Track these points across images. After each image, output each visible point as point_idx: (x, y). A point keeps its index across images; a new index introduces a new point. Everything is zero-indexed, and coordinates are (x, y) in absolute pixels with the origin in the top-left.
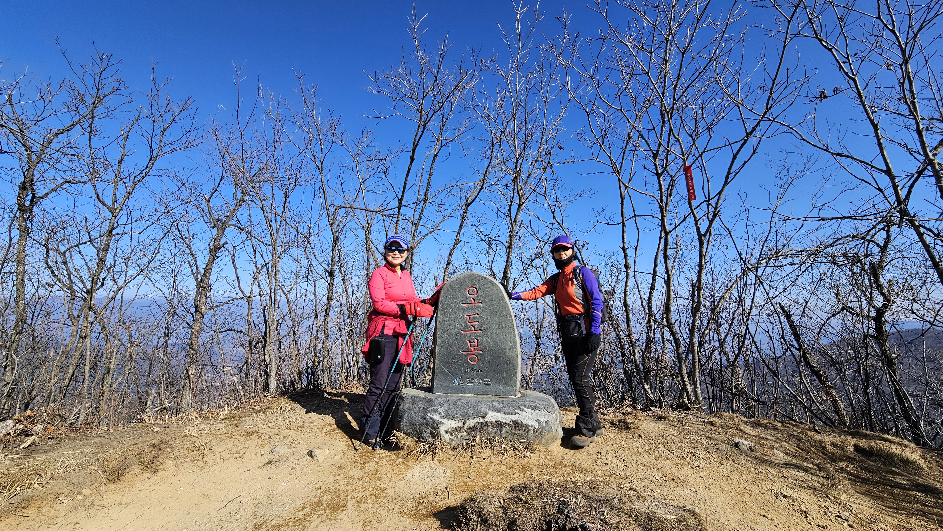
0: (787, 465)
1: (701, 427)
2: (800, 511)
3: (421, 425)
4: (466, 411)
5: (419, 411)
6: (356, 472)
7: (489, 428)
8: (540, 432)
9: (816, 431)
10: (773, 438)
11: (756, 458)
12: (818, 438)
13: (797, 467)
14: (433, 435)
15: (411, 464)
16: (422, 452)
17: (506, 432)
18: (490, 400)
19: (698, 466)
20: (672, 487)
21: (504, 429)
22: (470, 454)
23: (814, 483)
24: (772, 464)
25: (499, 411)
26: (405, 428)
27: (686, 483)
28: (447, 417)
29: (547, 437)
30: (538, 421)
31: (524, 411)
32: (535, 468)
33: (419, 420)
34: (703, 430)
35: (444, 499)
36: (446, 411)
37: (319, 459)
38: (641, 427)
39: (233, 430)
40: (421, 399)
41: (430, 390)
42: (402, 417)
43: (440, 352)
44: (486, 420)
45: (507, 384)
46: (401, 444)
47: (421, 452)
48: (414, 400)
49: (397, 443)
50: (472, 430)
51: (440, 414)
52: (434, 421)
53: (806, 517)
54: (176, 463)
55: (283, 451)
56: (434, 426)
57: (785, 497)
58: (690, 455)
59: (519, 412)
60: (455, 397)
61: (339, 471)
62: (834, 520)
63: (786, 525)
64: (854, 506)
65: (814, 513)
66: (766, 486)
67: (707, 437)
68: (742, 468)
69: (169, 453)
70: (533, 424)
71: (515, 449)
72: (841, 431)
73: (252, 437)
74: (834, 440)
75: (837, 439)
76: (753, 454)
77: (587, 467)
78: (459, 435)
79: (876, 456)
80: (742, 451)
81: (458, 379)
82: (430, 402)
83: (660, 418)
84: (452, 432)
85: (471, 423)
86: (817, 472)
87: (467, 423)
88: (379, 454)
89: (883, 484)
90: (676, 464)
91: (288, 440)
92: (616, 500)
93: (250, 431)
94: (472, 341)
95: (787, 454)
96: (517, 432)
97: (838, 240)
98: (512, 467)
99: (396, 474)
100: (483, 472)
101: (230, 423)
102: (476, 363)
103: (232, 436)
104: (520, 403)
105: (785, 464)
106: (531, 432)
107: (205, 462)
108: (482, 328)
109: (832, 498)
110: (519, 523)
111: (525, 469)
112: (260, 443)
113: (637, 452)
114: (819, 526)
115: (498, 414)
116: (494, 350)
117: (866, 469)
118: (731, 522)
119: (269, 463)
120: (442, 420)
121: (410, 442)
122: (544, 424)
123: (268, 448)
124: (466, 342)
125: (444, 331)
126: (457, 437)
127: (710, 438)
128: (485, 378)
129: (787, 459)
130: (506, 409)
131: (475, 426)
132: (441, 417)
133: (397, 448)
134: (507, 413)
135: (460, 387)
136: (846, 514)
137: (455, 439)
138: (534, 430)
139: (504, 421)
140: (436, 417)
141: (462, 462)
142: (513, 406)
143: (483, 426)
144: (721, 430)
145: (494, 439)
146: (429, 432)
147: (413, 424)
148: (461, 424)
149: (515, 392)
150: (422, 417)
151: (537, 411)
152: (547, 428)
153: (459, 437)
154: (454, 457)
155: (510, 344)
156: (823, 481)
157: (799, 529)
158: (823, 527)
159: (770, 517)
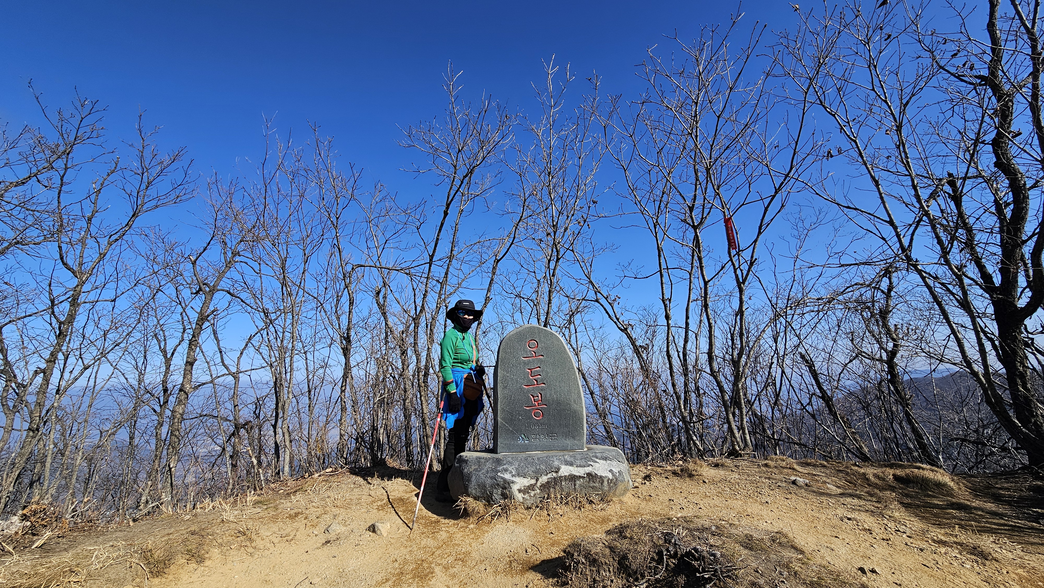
0: (842, 495)
2: (865, 530)
3: (491, 486)
5: (487, 472)
6: (429, 542)
8: (614, 483)
9: (858, 466)
10: (823, 475)
11: (814, 492)
12: (862, 471)
13: (851, 496)
14: (505, 496)
15: (485, 528)
16: (496, 515)
17: (580, 485)
18: (560, 454)
19: (767, 503)
20: (749, 521)
22: (545, 513)
23: (870, 507)
24: (829, 495)
25: (571, 464)
26: (474, 491)
27: (761, 517)
28: (519, 475)
29: (621, 487)
30: (611, 471)
31: (597, 462)
32: (615, 519)
33: (489, 481)
35: (535, 554)
36: (517, 468)
37: (383, 533)
38: (704, 474)
39: (272, 514)
40: (486, 461)
41: (493, 450)
42: (469, 481)
43: (502, 409)
44: (559, 474)
45: (574, 438)
46: (470, 510)
47: (493, 516)
48: (479, 463)
49: (465, 509)
50: (546, 487)
51: (511, 472)
53: (871, 533)
54: (222, 552)
55: (337, 528)
57: (849, 519)
58: (756, 494)
60: (524, 455)
61: (409, 544)
62: (894, 534)
63: (856, 542)
64: (907, 522)
65: (877, 530)
66: (831, 513)
67: (765, 478)
68: (806, 500)
69: (211, 541)
70: (606, 475)
71: (591, 502)
72: (878, 464)
73: (297, 519)
74: (875, 472)
75: (878, 471)
76: (810, 489)
77: (665, 512)
78: (534, 493)
79: (913, 482)
80: (800, 487)
81: (523, 436)
83: (716, 466)
84: (524, 491)
85: (544, 479)
86: (869, 498)
87: (540, 480)
88: (444, 524)
89: (924, 507)
90: (746, 502)
91: (340, 519)
92: (713, 529)
93: (292, 513)
94: (535, 395)
95: (838, 487)
96: (592, 484)
98: (591, 520)
99: (473, 539)
100: (564, 528)
101: (265, 507)
103: (274, 519)
105: (840, 494)
106: (606, 483)
107: (254, 548)
108: (545, 382)
109: (888, 517)
110: (630, 557)
111: (605, 520)
112: (309, 524)
114: (883, 540)
115: (571, 468)
117: (907, 496)
119: (327, 542)
121: (480, 506)
122: (617, 474)
123: (322, 527)
124: (529, 397)
125: (506, 387)
126: (530, 496)
127: (769, 478)
128: (550, 433)
129: (839, 491)
130: (578, 462)
131: (548, 482)
132: (513, 476)
133: (466, 514)
134: (580, 466)
135: (526, 445)
136: (902, 528)
137: (528, 498)
138: (608, 481)
139: (577, 474)
140: (507, 476)
141: (540, 521)
142: (585, 459)
143: (556, 481)
144: (775, 470)
145: (568, 495)
146: (500, 493)
147: (482, 486)
148: (533, 482)
149: (583, 446)
150: (492, 478)
151: (608, 462)
152: (621, 478)
153: (532, 495)
154: (529, 517)
155: (574, 396)
156: (876, 504)
157: (867, 544)
158: (887, 540)
159: (840, 537)
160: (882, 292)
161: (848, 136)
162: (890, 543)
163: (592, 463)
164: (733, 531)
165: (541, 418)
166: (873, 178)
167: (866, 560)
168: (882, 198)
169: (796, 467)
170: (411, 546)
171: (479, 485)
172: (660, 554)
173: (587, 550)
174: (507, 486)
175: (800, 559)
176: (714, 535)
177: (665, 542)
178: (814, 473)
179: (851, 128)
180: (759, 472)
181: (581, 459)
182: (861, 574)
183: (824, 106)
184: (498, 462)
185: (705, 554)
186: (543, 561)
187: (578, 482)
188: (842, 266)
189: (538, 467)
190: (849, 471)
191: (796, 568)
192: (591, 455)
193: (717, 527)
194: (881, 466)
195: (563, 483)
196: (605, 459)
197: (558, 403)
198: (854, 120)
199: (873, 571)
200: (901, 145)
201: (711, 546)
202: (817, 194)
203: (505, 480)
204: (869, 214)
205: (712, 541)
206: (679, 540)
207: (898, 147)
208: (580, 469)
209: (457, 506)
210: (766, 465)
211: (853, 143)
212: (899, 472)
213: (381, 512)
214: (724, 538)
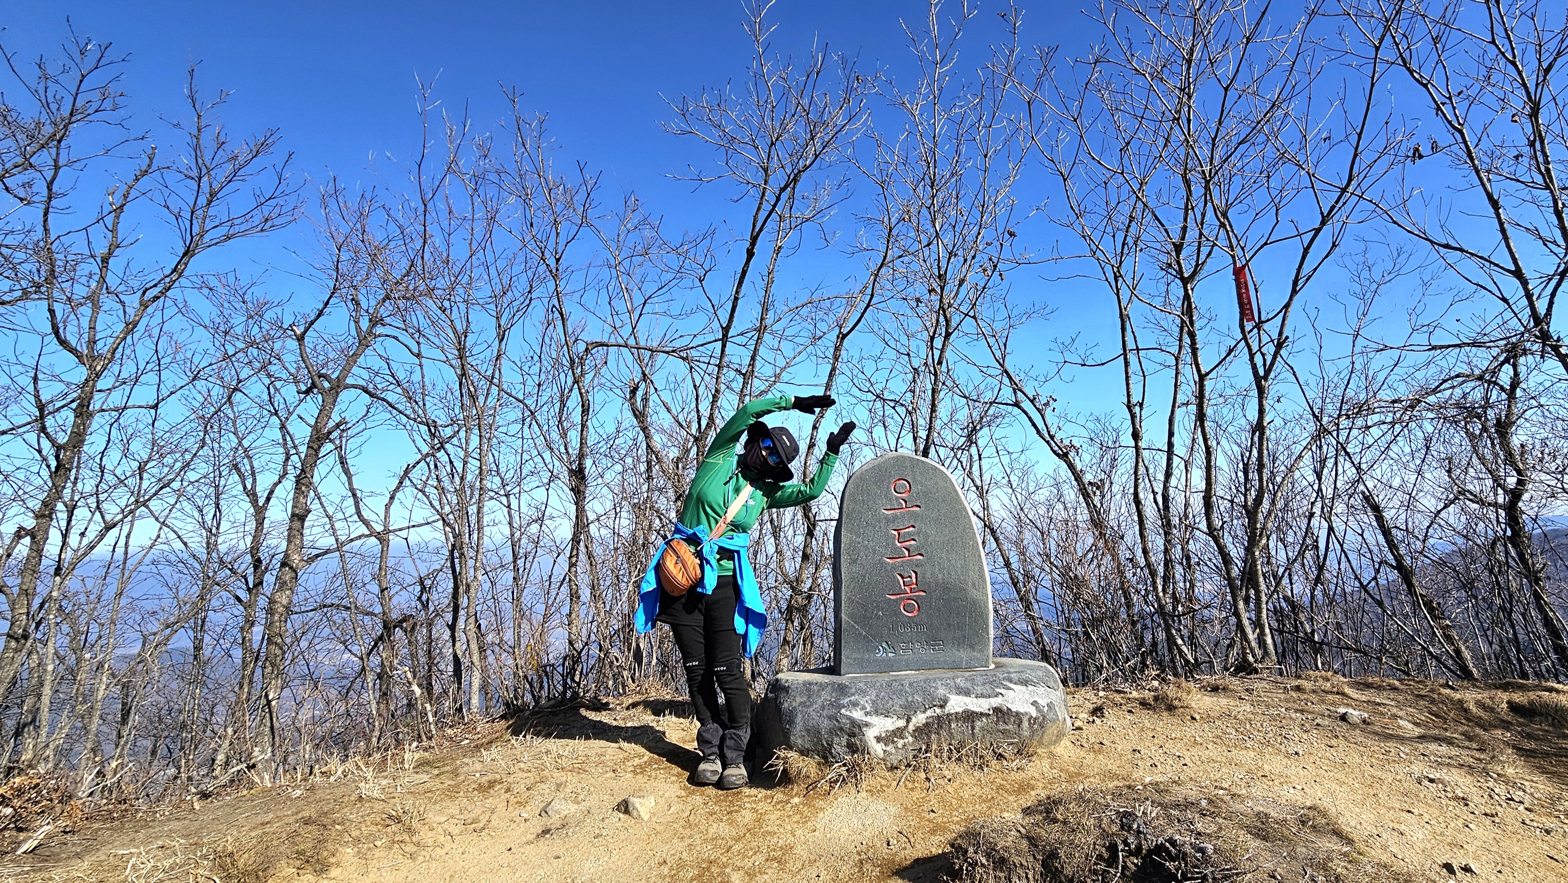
0: (1422, 738)
1: (1282, 696)
2: (1457, 798)
3: (831, 732)
5: (822, 708)
6: (722, 829)
8: (1040, 723)
9: (1452, 688)
10: (1393, 703)
11: (1376, 733)
12: (1458, 696)
13: (1437, 739)
14: (853, 748)
15: (819, 803)
16: (837, 781)
17: (983, 729)
18: (947, 676)
19: (1297, 753)
20: (1266, 786)
22: (923, 775)
23: (1466, 759)
24: (1401, 739)
25: (967, 693)
26: (800, 741)
27: (1285, 780)
28: (878, 712)
29: (1051, 731)
30: (1034, 704)
31: (1011, 689)
32: (1040, 785)
33: (825, 724)
34: (1287, 701)
35: (905, 849)
36: (874, 702)
37: (643, 814)
38: (1193, 705)
39: (450, 782)
40: (821, 687)
41: (834, 670)
42: (791, 723)
43: (849, 598)
44: (947, 710)
45: (971, 644)
46: (793, 772)
47: (832, 783)
48: (808, 691)
49: (785, 771)
50: (923, 732)
51: (864, 708)
52: (850, 723)
53: (1467, 805)
54: (359, 852)
55: (563, 808)
56: (853, 731)
57: (1432, 781)
58: (1279, 739)
60: (886, 677)
61: (688, 832)
62: (1504, 805)
63: (1441, 819)
64: (1526, 783)
65: (1476, 799)
66: (1402, 770)
67: (1296, 711)
68: (1362, 749)
69: (340, 834)
70: (1027, 710)
71: (1000, 757)
72: (1485, 684)
73: (492, 791)
74: (1479, 697)
75: (1483, 696)
76: (1369, 728)
77: (1125, 773)
78: (900, 743)
79: (1541, 715)
80: (1354, 726)
81: (884, 644)
83: (1215, 689)
84: (885, 739)
85: (920, 719)
86: (1467, 743)
87: (914, 720)
88: (749, 796)
89: (1556, 756)
90: (1261, 753)
91: (568, 790)
92: (1203, 803)
93: (484, 780)
94: (906, 575)
95: (1417, 724)
96: (1002, 726)
97: (1444, 381)
98: (1001, 787)
99: (798, 822)
100: (954, 801)
101: (436, 772)
103: (452, 793)
105: (1419, 737)
106: (1026, 724)
107: (418, 844)
108: (923, 552)
109: (1495, 776)
110: (1062, 854)
111: (1023, 788)
112: (513, 800)
113: (1195, 743)
114: (1486, 814)
115: (967, 699)
117: (1529, 736)
118: (1365, 825)
119: (546, 832)
120: (868, 719)
121: (807, 766)
122: (1046, 709)
123: (536, 808)
124: (894, 577)
125: (854, 561)
126: (896, 748)
127: (1302, 712)
128: (933, 640)
129: (1418, 732)
130: (979, 689)
131: (927, 725)
132: (867, 714)
133: (786, 779)
134: (982, 696)
135: (890, 659)
136: (1518, 795)
137: (894, 751)
138: (1029, 720)
139: (978, 710)
140: (857, 715)
141: (912, 789)
142: (991, 683)
143: (941, 722)
144: (1313, 697)
145: (962, 745)
146: (844, 743)
147: (814, 732)
148: (901, 723)
149: (987, 661)
150: (830, 718)
151: (1030, 688)
152: (1051, 716)
153: (900, 746)
154: (895, 783)
155: (973, 576)
156: (1477, 755)
157: (1460, 823)
158: (1492, 816)
159: (1416, 811)
160: (1502, 389)
161: (1450, 122)
162: (1497, 820)
163: (1002, 691)
164: (1238, 807)
165: (915, 613)
166: (1490, 196)
167: (1455, 850)
168: (1503, 231)
169: (1348, 691)
170: (690, 837)
171: (808, 731)
172: (1113, 849)
173: (991, 843)
174: (856, 730)
175: (1345, 855)
176: (1204, 815)
177: (1122, 828)
178: (1378, 700)
179: (1454, 108)
181: (984, 684)
182: (1447, 874)
183: (1408, 69)
184: (842, 689)
185: (1188, 849)
186: (917, 861)
187: (978, 724)
188: (1434, 348)
189: (910, 699)
190: (1436, 698)
191: (1339, 870)
192: (1001, 677)
193: (1210, 801)
195: (953, 726)
196: (1025, 683)
197: (946, 588)
198: (1459, 94)
199: (1467, 869)
200: (1537, 139)
201: (1199, 834)
202: (1394, 222)
203: (853, 722)
204: (1481, 258)
205: (1199, 826)
206: (1146, 824)
207: (1532, 144)
208: (982, 701)
209: (771, 766)
210: (1297, 689)
211: (1457, 135)
213: (639, 777)
214: (1221, 821)
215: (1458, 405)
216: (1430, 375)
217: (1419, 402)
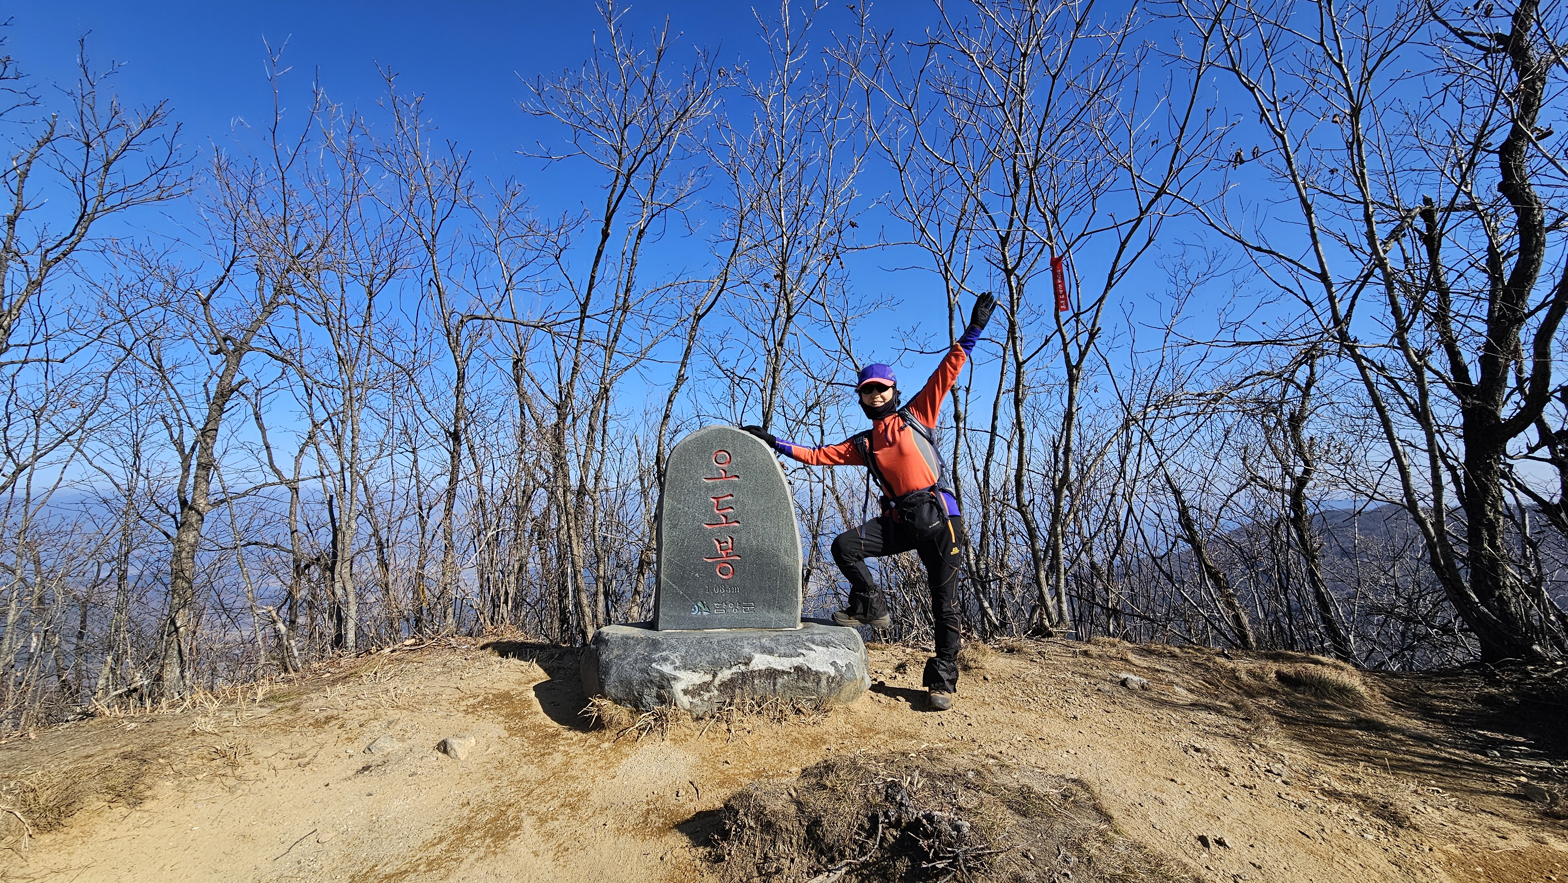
0: (1194, 705)
1: (1071, 660)
2: (1219, 768)
3: (643, 684)
4: (717, 656)
5: (636, 661)
6: (530, 772)
7: (756, 682)
8: (837, 682)
9: (1227, 657)
10: (1171, 670)
11: (1151, 699)
12: (1231, 664)
13: (1207, 708)
14: (661, 700)
15: (626, 749)
16: (644, 729)
17: (784, 685)
18: (754, 635)
19: (1075, 717)
20: (1041, 750)
21: (780, 681)
22: (724, 726)
23: (1232, 728)
24: (1174, 706)
25: (771, 652)
26: (613, 691)
27: (1061, 744)
28: (685, 667)
29: (848, 688)
30: (834, 664)
31: (812, 650)
32: (833, 739)
33: (637, 676)
35: (692, 800)
36: (683, 657)
37: (460, 755)
38: (987, 666)
39: (288, 717)
40: (638, 641)
41: (652, 625)
42: (606, 673)
43: (668, 560)
44: (751, 668)
45: (781, 609)
46: (606, 719)
47: (641, 730)
48: (625, 644)
49: (599, 717)
50: (728, 686)
51: (673, 663)
52: (662, 675)
53: (1227, 775)
54: (179, 785)
55: (388, 745)
56: (664, 683)
57: (1197, 750)
58: (1061, 702)
59: (804, 651)
60: (698, 634)
61: (499, 773)
62: (1263, 776)
63: (1202, 789)
64: (1286, 754)
65: (1237, 770)
66: (1171, 738)
67: (1081, 675)
68: (1136, 715)
69: (163, 768)
70: (826, 670)
71: (798, 711)
72: (1260, 654)
73: (326, 727)
74: (1251, 666)
75: (1254, 665)
76: (1147, 694)
77: (913, 731)
78: (706, 696)
79: (1305, 684)
80: (1132, 691)
81: (700, 604)
82: (655, 645)
83: (1011, 651)
84: (693, 692)
85: (725, 674)
86: (1234, 713)
87: (720, 675)
88: (567, 739)
89: (1316, 724)
90: (1042, 716)
91: (398, 727)
92: (971, 774)
93: (322, 716)
94: (723, 540)
95: (1191, 691)
96: (801, 684)
97: (1247, 378)
98: (796, 740)
99: (601, 768)
100: (749, 753)
101: (279, 706)
102: (730, 576)
103: (287, 728)
104: (805, 638)
105: (1191, 705)
106: (824, 682)
107: (239, 778)
108: (739, 519)
109: (1257, 747)
110: (825, 823)
111: (816, 742)
112: (344, 736)
113: (984, 702)
114: (1245, 786)
115: (770, 658)
116: (759, 553)
117: (1293, 705)
119: (366, 768)
120: (677, 673)
121: (622, 713)
122: (844, 669)
123: (362, 745)
124: (712, 542)
125: (675, 526)
126: (702, 700)
127: (1086, 676)
128: (744, 601)
129: (1192, 698)
130: (782, 649)
131: (732, 680)
132: (676, 668)
133: (600, 724)
134: (785, 656)
135: (705, 618)
136: (1277, 767)
137: (699, 703)
138: (828, 679)
139: (779, 668)
140: (667, 669)
141: (713, 740)
142: (794, 644)
143: (744, 679)
144: (1099, 663)
145: (763, 700)
146: (654, 694)
147: (626, 683)
148: (708, 678)
149: (795, 622)
150: (642, 671)
151: (831, 649)
152: (849, 675)
153: (706, 699)
154: (698, 733)
155: (786, 544)
156: (1243, 724)
157: (1220, 793)
158: (1251, 788)
159: (1179, 780)
160: (1298, 387)
161: (1272, 127)
162: (1255, 792)
164: (1004, 778)
166: (1304, 201)
167: (1212, 819)
168: (1313, 236)
169: (1131, 657)
171: (621, 681)
173: (760, 806)
175: (1101, 833)
176: (968, 788)
178: (1157, 667)
179: (1278, 114)
180: (1075, 664)
181: (787, 645)
183: (1237, 73)
186: (698, 814)
188: (1238, 344)
190: (1211, 665)
191: (1092, 851)
194: (1260, 657)
196: (826, 645)
198: (1284, 99)
199: (1221, 843)
200: (1355, 144)
202: (1212, 225)
204: (1290, 261)
207: (1350, 148)
208: (783, 659)
209: (586, 712)
210: (1086, 653)
211: (1278, 140)
212: (1287, 668)
214: (983, 795)
215: (1257, 400)
216: (1233, 371)
217: (1222, 396)
